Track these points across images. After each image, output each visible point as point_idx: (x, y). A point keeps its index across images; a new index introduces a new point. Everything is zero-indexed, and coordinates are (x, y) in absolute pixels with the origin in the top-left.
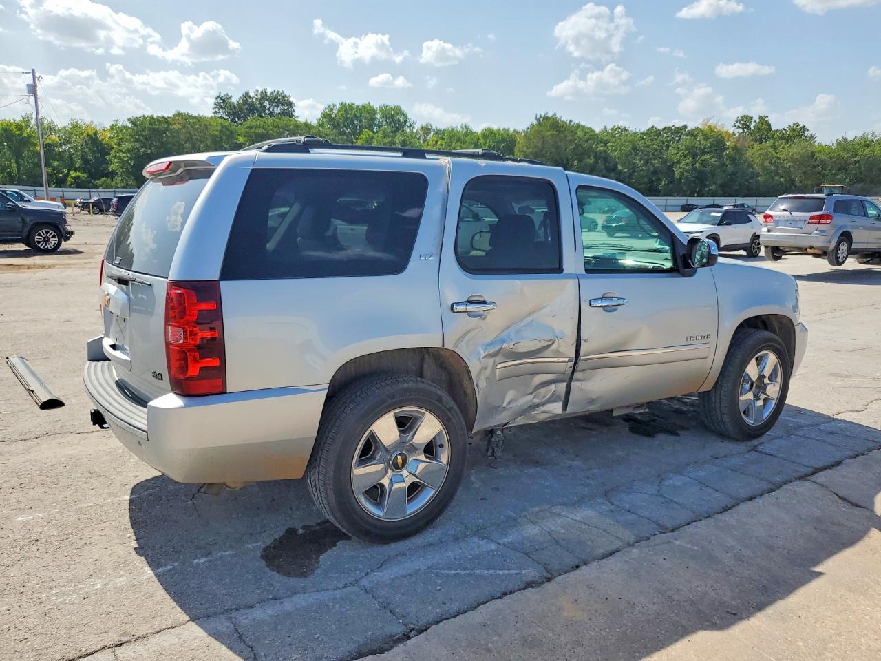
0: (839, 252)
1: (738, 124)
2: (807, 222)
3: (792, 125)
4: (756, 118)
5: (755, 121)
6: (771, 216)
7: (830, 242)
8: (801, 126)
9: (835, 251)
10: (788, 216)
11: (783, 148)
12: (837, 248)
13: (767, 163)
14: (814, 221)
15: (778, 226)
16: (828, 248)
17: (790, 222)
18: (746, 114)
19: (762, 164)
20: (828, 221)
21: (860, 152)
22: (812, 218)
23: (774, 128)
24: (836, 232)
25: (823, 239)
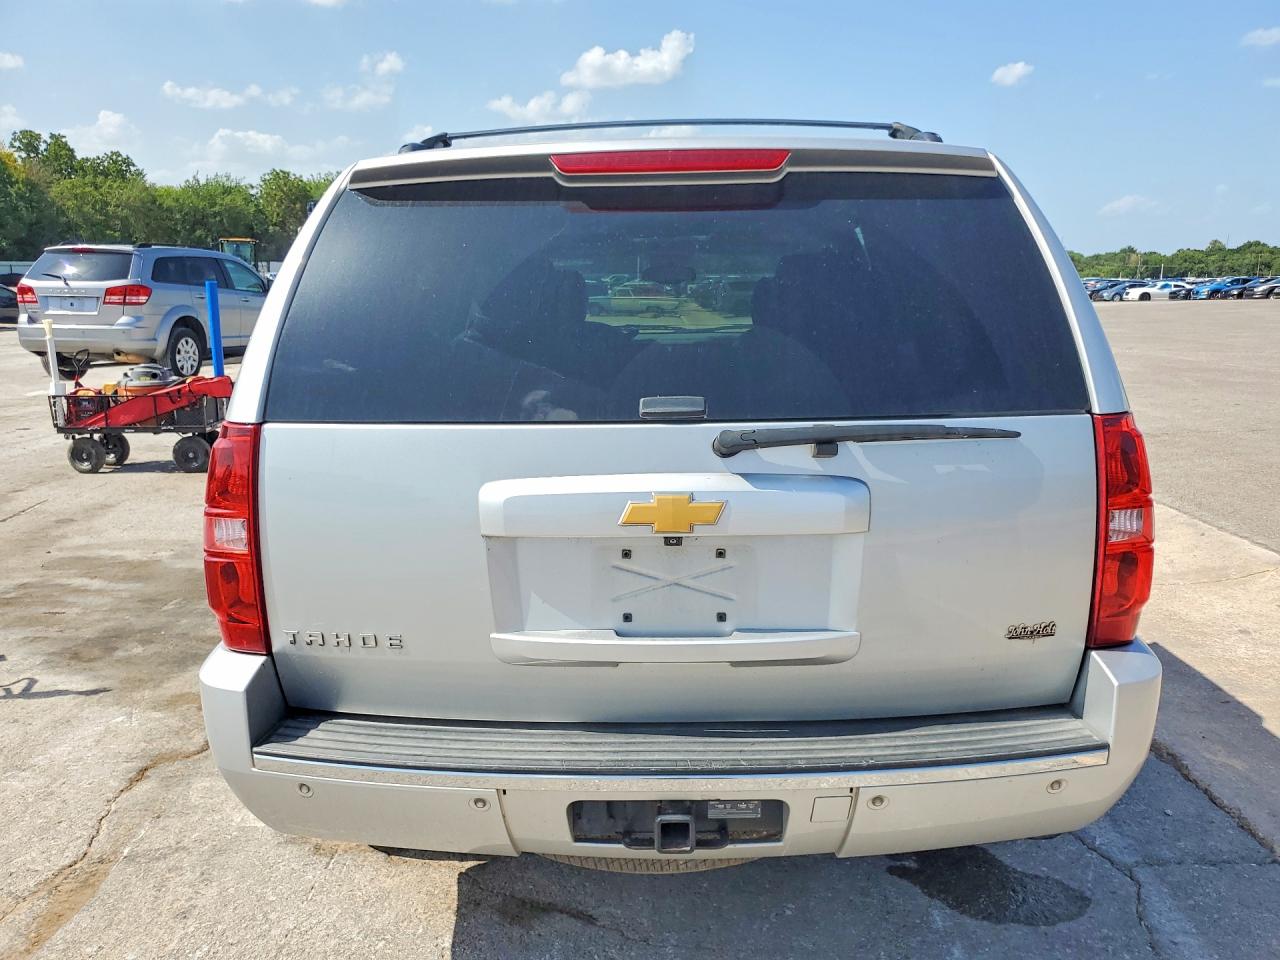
0: (178, 357)
1: (17, 144)
2: (102, 300)
3: (110, 154)
4: (45, 136)
5: (45, 142)
6: (30, 290)
7: (155, 340)
8: (125, 156)
9: (169, 356)
10: (62, 289)
11: (110, 187)
12: (172, 349)
13: (87, 209)
14: (115, 298)
15: (48, 309)
16: (155, 350)
17: (72, 300)
18: (28, 129)
19: (80, 209)
20: (143, 299)
21: (219, 201)
22: (110, 292)
23: (79, 156)
24: (162, 322)
25: (139, 334)
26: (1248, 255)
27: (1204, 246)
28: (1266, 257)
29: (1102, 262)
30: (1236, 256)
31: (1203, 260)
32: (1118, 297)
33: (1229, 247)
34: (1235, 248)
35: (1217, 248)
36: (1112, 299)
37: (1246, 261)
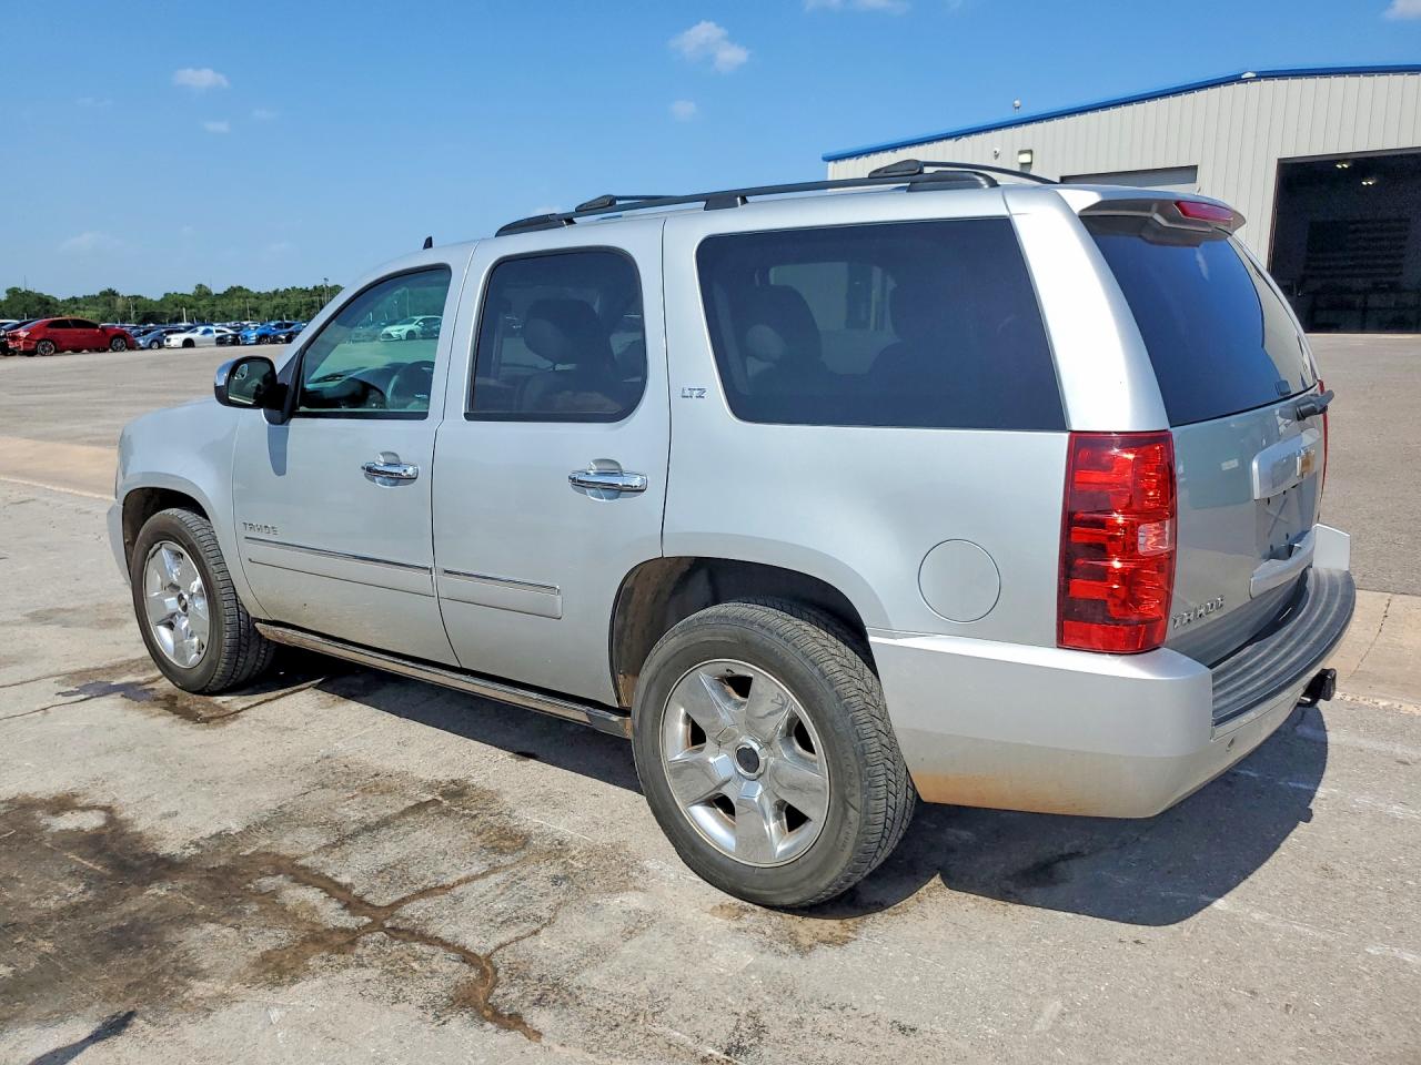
26: (236, 301)
27: (190, 290)
28: (251, 302)
29: (82, 306)
30: (225, 301)
31: (194, 304)
32: (155, 345)
33: (214, 292)
34: (222, 292)
35: (202, 292)
36: (150, 347)
37: (236, 307)
